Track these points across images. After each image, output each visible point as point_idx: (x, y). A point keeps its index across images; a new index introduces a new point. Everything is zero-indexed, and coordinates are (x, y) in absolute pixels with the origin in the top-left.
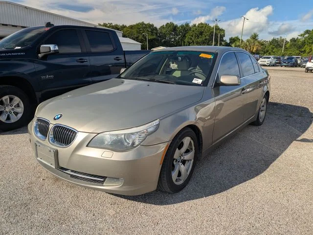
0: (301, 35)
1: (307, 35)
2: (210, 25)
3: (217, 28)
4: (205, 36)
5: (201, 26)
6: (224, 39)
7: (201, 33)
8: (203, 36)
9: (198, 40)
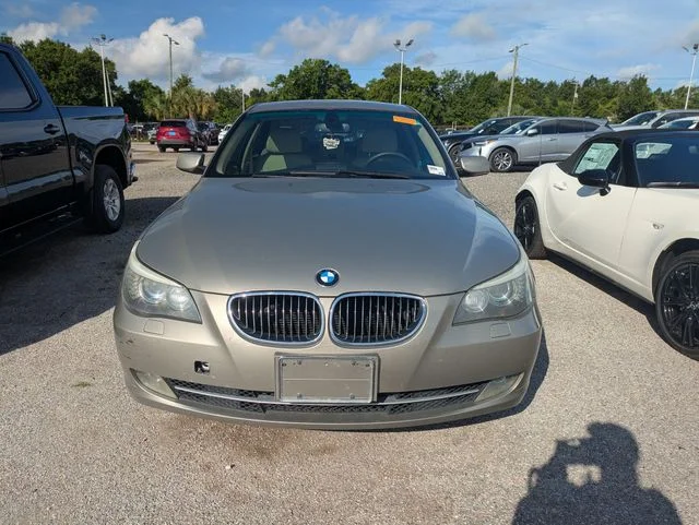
0: (272, 85)
1: (281, 85)
2: (72, 47)
3: (94, 58)
4: (68, 75)
5: (47, 46)
6: (117, 83)
7: (55, 66)
8: (62, 73)
9: (51, 83)
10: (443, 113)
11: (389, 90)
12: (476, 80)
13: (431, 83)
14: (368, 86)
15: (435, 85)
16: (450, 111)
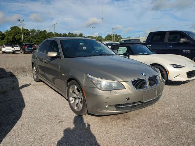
10: (32, 41)
11: (14, 34)
12: (41, 32)
13: (27, 32)
14: (5, 32)
15: (29, 33)
16: (34, 40)
